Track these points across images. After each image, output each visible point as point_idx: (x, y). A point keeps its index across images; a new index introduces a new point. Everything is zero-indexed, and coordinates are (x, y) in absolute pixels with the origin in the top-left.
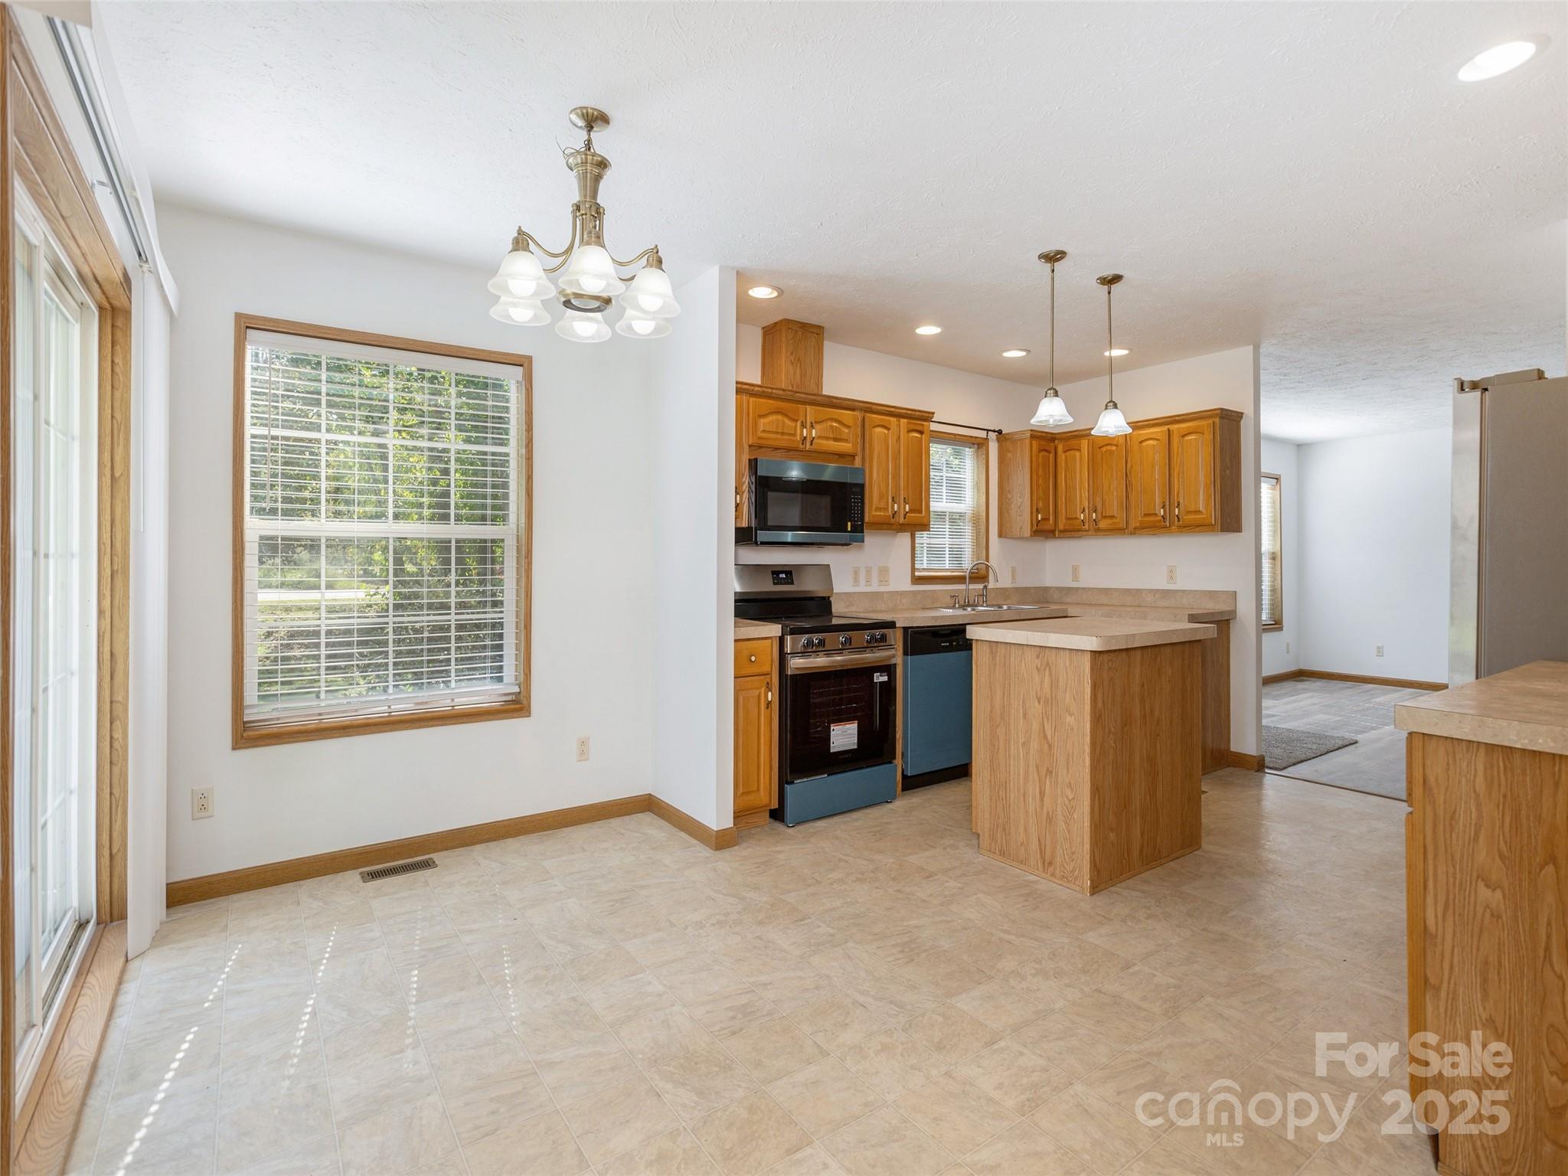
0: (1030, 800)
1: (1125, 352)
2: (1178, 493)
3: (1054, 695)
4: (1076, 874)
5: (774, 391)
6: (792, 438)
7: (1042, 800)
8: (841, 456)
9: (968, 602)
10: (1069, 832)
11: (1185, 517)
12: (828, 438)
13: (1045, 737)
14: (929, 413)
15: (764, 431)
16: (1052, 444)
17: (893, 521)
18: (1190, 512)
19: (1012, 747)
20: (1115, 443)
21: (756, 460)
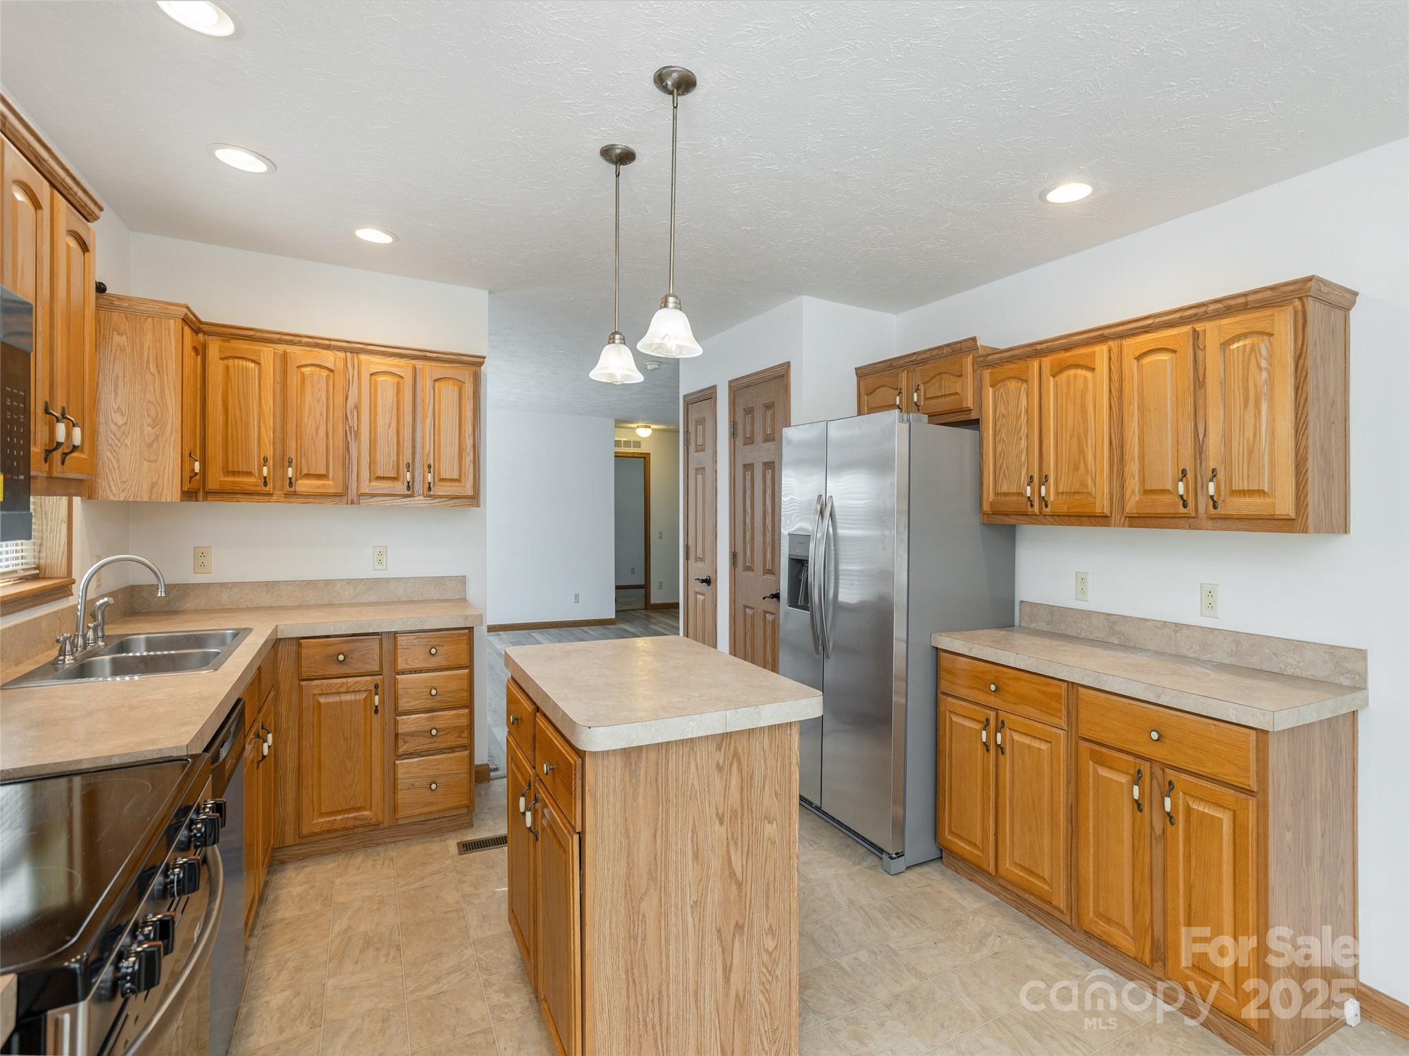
1: (387, 240)
3: (745, 802)
7: (727, 981)
10: (769, 1002)
11: (437, 486)
18: (445, 479)
19: (673, 921)
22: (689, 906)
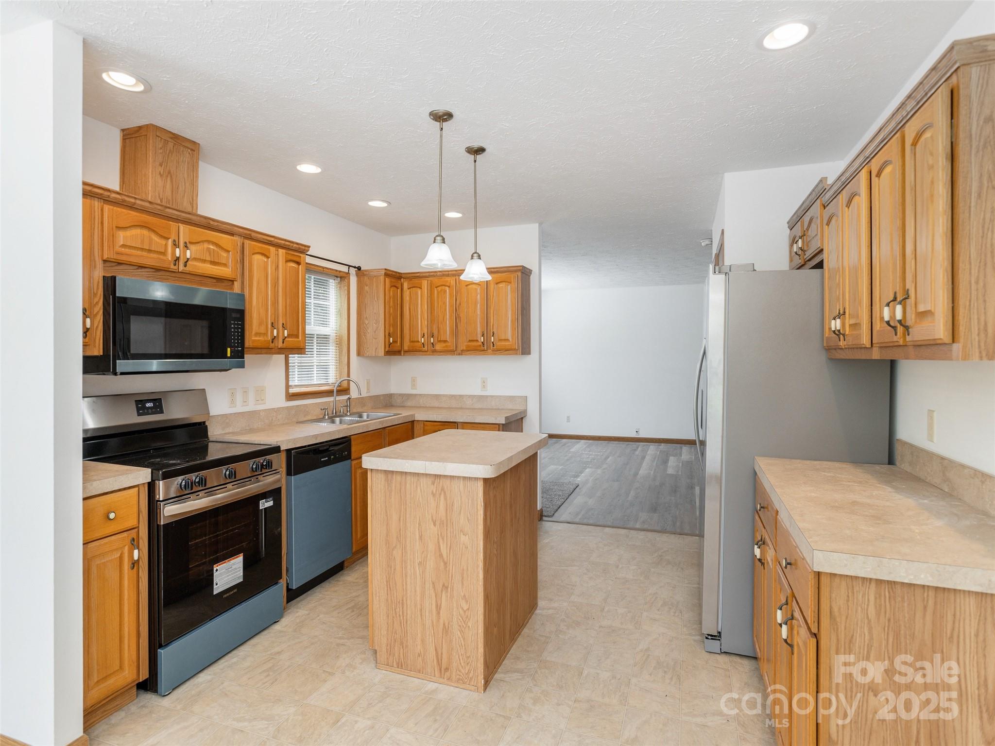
0: (427, 614)
1: (459, 215)
2: (493, 325)
3: (449, 518)
4: (471, 675)
5: (138, 202)
6: (161, 257)
7: (438, 613)
8: (219, 280)
9: (336, 413)
10: (464, 639)
11: (498, 344)
12: (204, 261)
13: (441, 556)
14: (305, 246)
15: (123, 246)
16: (399, 281)
17: (272, 345)
18: (502, 339)
19: (409, 567)
20: (448, 284)
21: (114, 278)
22: (417, 564)
